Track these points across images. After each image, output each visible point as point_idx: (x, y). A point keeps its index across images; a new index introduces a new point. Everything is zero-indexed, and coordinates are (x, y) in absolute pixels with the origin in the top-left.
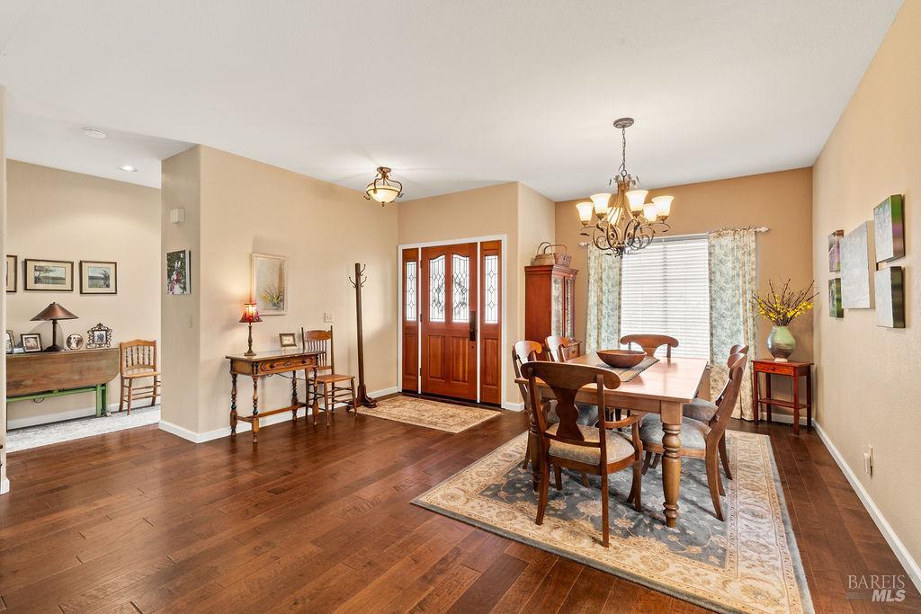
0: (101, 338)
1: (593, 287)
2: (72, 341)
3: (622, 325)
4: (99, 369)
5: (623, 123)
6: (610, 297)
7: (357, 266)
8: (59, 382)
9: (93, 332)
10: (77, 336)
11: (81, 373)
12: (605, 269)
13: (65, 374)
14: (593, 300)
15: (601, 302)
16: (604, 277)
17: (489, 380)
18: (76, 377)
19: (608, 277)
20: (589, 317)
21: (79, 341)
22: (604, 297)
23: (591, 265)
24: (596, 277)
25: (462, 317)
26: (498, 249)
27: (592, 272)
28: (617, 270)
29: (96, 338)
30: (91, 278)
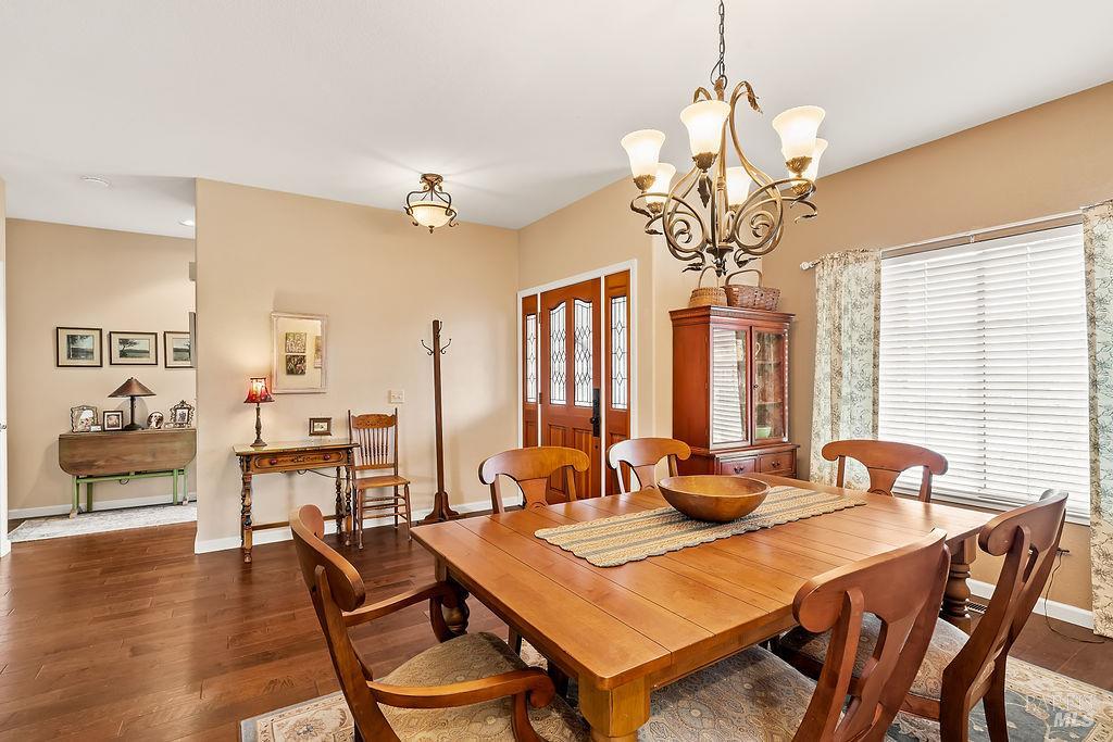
0: (183, 416)
1: (823, 343)
2: (153, 419)
3: (880, 417)
4: (174, 452)
6: (856, 362)
7: (436, 324)
8: (131, 463)
9: (175, 410)
10: (158, 415)
11: (154, 455)
12: (846, 309)
13: (138, 456)
14: (823, 368)
15: (840, 373)
16: (845, 324)
18: (149, 460)
19: (853, 324)
20: (816, 400)
21: (160, 420)
22: (845, 363)
23: (820, 303)
24: (828, 325)
25: (585, 397)
26: (624, 286)
27: (822, 315)
28: (869, 311)
29: (178, 417)
30: (176, 350)
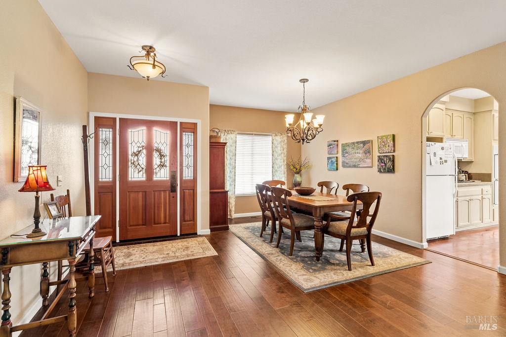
5: (304, 81)
6: (231, 162)
12: (229, 146)
15: (227, 164)
17: (187, 218)
19: (230, 151)
25: (162, 175)
26: (194, 129)
28: (234, 148)
